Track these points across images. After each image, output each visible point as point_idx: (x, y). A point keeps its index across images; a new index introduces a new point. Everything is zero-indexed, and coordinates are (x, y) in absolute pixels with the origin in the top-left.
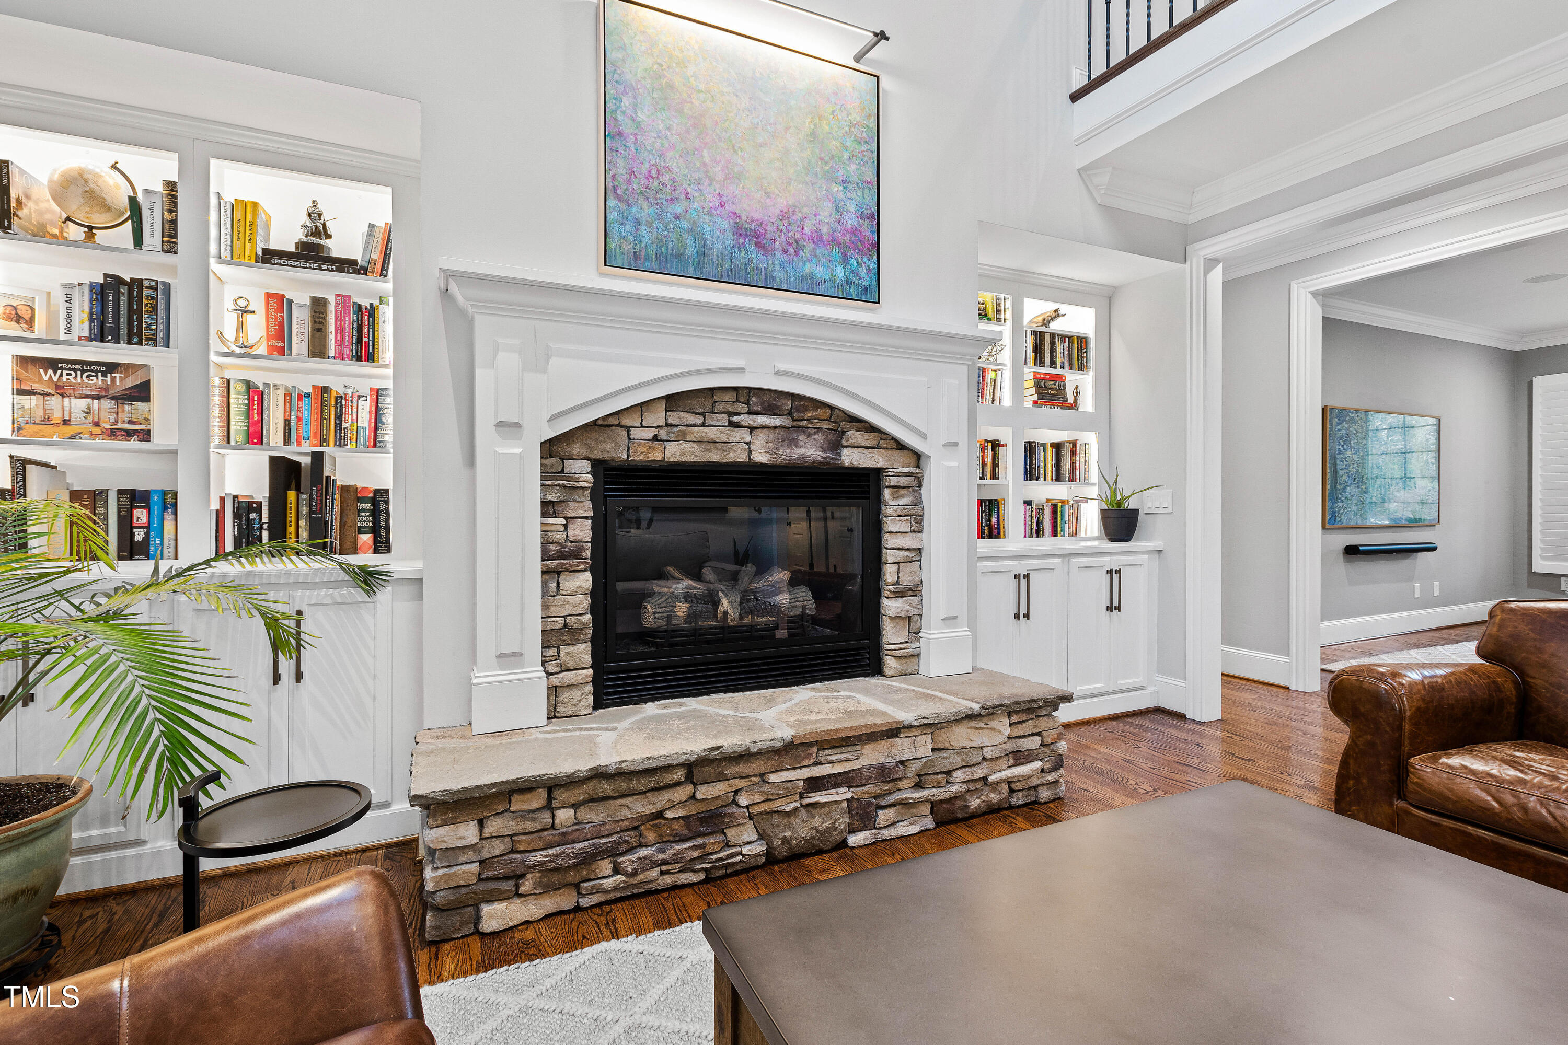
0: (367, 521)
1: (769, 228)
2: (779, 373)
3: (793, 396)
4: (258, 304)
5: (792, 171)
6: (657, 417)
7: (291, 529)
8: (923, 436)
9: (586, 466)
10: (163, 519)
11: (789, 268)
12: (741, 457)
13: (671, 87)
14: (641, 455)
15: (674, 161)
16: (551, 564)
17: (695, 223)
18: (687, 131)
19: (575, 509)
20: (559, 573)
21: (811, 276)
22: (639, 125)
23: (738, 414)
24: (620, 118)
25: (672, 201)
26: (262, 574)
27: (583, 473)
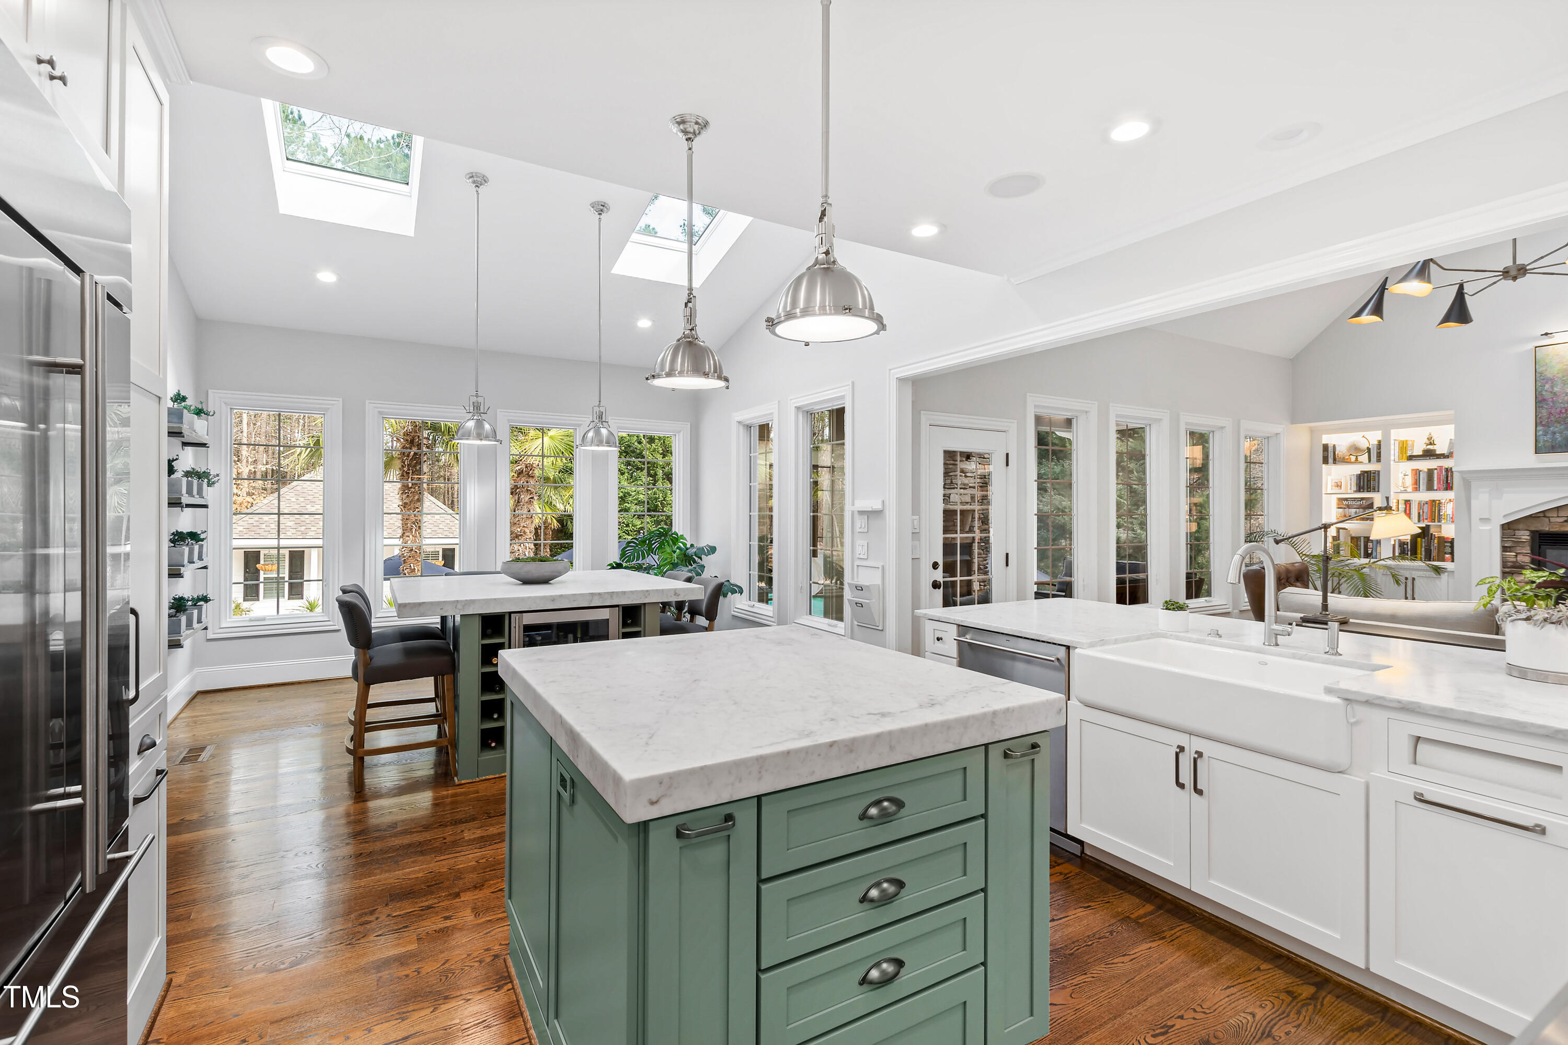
0: (1448, 550)
4: (1409, 473)
7: (1419, 551)
9: (1528, 533)
10: (1377, 546)
14: (1555, 529)
16: (1507, 570)
19: (1520, 550)
20: (1513, 574)
22: (1555, 394)
24: (1544, 393)
26: (1402, 565)
27: (1525, 536)
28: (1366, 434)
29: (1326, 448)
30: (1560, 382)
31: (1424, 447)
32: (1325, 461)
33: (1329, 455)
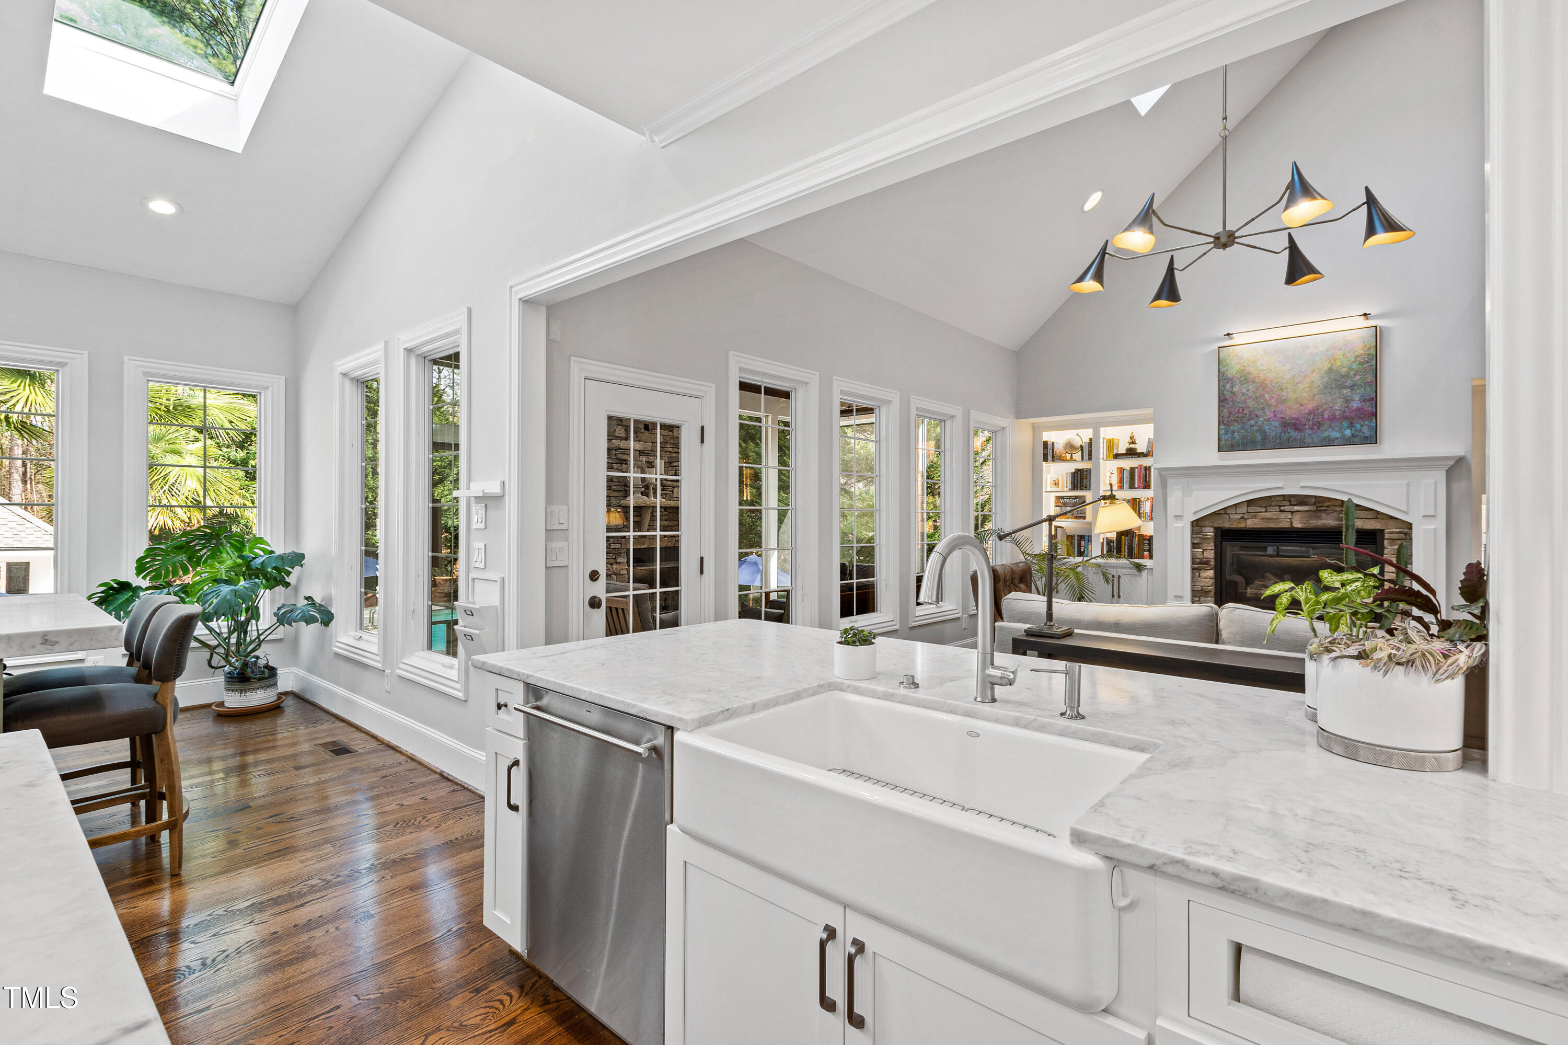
0: (1147, 547)
1: (1302, 420)
2: (1302, 487)
3: (1316, 497)
4: (1115, 471)
5: (1316, 390)
6: (1244, 509)
7: (1123, 549)
8: (1406, 513)
9: (1212, 530)
10: (1088, 545)
11: (1314, 436)
12: (1287, 525)
13: (1249, 373)
14: (1235, 525)
15: (1250, 403)
16: (1196, 566)
17: (1261, 427)
18: (1257, 389)
19: (1206, 546)
20: (1200, 570)
21: (1328, 437)
22: (1234, 394)
23: (1284, 506)
24: (1225, 393)
25: (1249, 420)
26: (1110, 563)
27: (1210, 532)
28: (1080, 432)
29: (1045, 444)
30: (1238, 382)
31: (1127, 446)
32: (1045, 459)
33: (1048, 453)
